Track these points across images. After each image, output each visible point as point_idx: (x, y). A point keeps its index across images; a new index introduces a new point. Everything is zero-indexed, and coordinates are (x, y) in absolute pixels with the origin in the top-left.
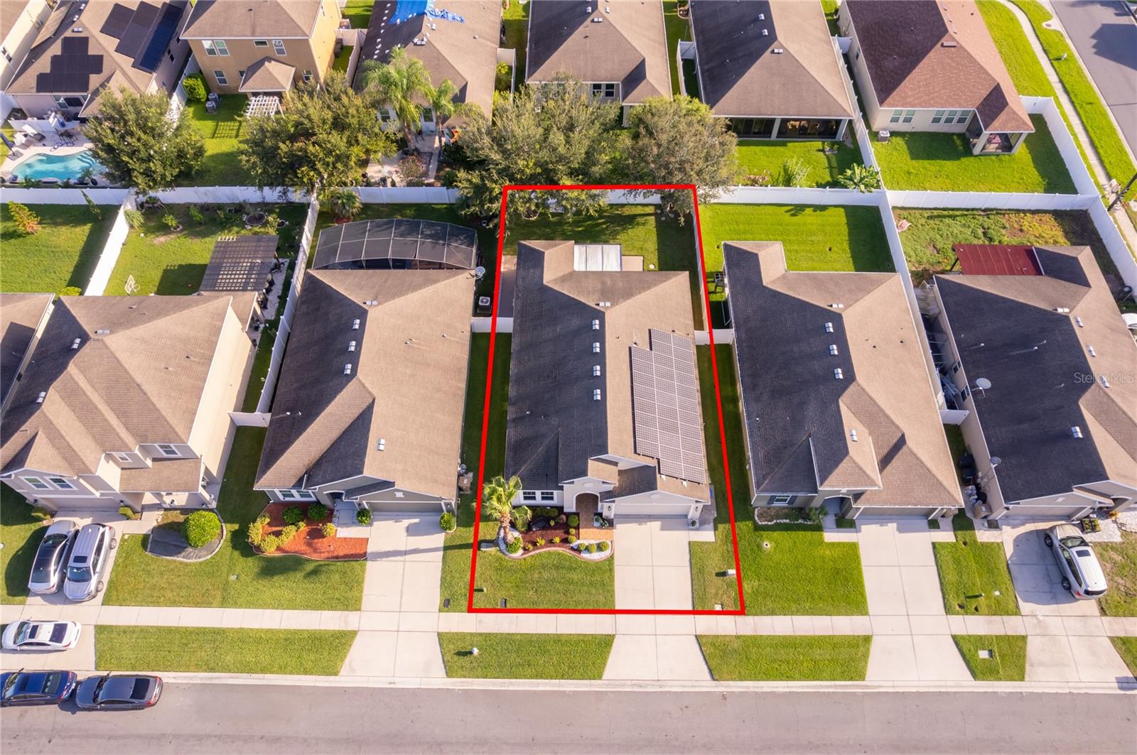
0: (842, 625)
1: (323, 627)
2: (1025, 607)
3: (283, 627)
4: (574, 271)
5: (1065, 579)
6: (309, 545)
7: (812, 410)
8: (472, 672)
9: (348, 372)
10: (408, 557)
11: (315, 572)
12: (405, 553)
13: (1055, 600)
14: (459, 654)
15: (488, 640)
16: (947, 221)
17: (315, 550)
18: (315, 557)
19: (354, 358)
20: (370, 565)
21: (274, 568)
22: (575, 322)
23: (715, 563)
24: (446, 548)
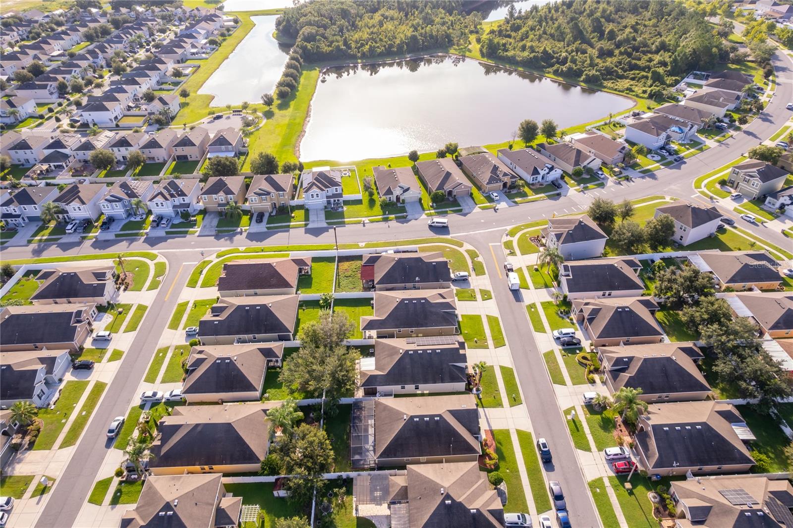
0: (485, 321)
1: (517, 439)
2: (472, 288)
3: (520, 450)
4: (376, 369)
5: (464, 280)
6: (490, 446)
7: (433, 310)
8: (519, 396)
9: (438, 418)
10: (488, 417)
11: (500, 443)
12: (487, 419)
13: (469, 283)
14: (515, 400)
15: (509, 394)
16: (341, 284)
17: (492, 445)
18: (494, 444)
19: (432, 417)
20: (493, 428)
21: (502, 457)
22: (407, 360)
23: (473, 343)
24: (483, 407)
